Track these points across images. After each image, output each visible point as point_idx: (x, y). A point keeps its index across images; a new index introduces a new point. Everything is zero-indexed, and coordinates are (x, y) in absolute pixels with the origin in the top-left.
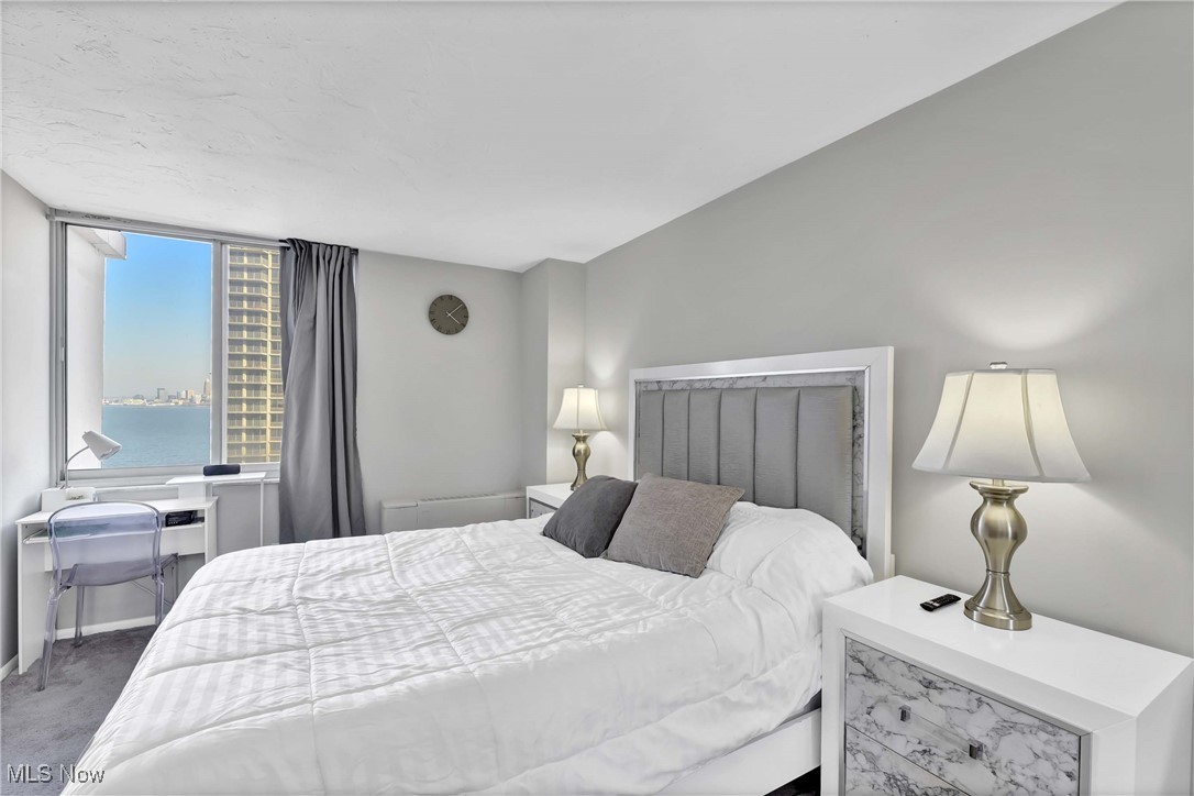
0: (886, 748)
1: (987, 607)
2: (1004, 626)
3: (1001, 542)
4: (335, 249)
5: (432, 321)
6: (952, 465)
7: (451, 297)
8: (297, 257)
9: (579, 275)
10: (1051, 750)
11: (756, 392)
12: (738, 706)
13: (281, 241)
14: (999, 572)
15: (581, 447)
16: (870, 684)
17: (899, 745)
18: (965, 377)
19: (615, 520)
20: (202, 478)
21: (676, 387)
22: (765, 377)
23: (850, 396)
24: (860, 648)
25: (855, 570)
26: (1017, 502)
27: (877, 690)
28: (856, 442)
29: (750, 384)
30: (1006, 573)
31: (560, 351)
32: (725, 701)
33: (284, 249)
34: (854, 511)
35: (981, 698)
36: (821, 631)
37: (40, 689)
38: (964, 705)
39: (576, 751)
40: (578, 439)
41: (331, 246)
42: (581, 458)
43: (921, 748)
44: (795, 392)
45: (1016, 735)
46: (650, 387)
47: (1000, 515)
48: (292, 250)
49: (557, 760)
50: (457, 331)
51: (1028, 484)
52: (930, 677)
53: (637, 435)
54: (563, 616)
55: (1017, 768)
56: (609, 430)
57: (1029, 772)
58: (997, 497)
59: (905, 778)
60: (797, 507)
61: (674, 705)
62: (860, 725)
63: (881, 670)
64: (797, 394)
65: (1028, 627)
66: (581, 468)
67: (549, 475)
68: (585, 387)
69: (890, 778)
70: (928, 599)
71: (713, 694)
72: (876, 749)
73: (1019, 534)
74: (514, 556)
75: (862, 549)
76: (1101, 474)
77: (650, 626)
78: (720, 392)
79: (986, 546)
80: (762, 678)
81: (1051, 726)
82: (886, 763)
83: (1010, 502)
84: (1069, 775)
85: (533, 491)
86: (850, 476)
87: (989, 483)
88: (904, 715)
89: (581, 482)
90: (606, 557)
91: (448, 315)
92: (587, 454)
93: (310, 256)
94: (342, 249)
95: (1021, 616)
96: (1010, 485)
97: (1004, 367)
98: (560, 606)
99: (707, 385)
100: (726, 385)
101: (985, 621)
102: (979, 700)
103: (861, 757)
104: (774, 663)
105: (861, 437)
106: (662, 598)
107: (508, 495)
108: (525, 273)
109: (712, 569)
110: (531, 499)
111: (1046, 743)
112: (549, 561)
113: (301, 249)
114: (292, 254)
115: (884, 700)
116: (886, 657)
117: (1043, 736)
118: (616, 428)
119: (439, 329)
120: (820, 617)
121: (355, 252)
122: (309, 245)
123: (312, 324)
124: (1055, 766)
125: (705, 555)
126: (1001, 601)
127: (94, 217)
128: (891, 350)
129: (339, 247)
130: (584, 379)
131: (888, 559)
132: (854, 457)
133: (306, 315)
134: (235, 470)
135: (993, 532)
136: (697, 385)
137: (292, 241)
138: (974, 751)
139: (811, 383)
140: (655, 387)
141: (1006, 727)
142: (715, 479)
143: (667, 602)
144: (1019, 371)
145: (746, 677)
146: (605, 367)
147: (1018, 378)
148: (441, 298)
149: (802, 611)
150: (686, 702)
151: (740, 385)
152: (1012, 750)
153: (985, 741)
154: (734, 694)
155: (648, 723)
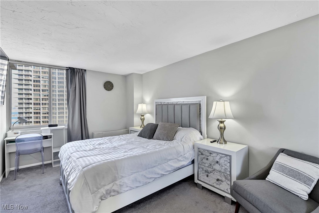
0: (205, 166)
1: (220, 141)
2: (222, 143)
3: (222, 130)
4: (80, 70)
5: (105, 88)
6: (214, 117)
7: (109, 82)
8: (71, 72)
9: (141, 77)
10: (227, 159)
11: (182, 105)
12: (180, 161)
13: (66, 68)
14: (222, 134)
15: (142, 117)
16: (202, 156)
17: (207, 165)
18: (216, 102)
19: (154, 131)
20: (48, 128)
21: (165, 103)
22: (184, 102)
23: (199, 106)
24: (200, 149)
25: (200, 137)
26: (224, 123)
27: (203, 156)
28: (200, 114)
29: (181, 103)
30: (223, 135)
31: (137, 95)
32: (178, 160)
33: (67, 70)
34: (200, 127)
35: (218, 153)
36: (194, 148)
37: (15, 180)
38: (215, 156)
39: (154, 167)
40: (142, 116)
41: (79, 69)
42: (143, 120)
43: (210, 164)
44: (189, 105)
45: (222, 158)
46: (159, 104)
47: (222, 125)
48: (70, 70)
49: (152, 168)
50: (111, 90)
51: (226, 120)
52: (211, 152)
53: (156, 114)
54: (148, 148)
55: (222, 164)
56: (149, 113)
57: (224, 164)
58: (222, 122)
59: (207, 170)
60: (190, 127)
61: (170, 160)
62: (200, 163)
63: (204, 153)
64: (190, 105)
65: (226, 143)
66: (143, 123)
67: (135, 124)
68: (143, 104)
69: (205, 171)
70: (211, 141)
71: (176, 159)
72: (203, 167)
73: (225, 128)
74: (134, 140)
75: (201, 134)
76: (235, 118)
77: (165, 148)
78: (174, 105)
79: (220, 131)
80: (184, 156)
81: (227, 155)
82: (205, 169)
83: (223, 123)
84: (229, 163)
85: (131, 128)
86: (199, 121)
87: (220, 120)
88: (207, 159)
89: (143, 126)
90: (153, 139)
91: (108, 86)
92: (144, 119)
93: (74, 71)
94: (82, 70)
95: (225, 142)
96: (223, 120)
97: (222, 100)
98: (147, 146)
99: (172, 103)
100: (176, 103)
101: (220, 143)
102: (217, 154)
103: (201, 169)
104: (186, 154)
105: (201, 113)
106: (166, 144)
107: (124, 130)
108: (127, 75)
109: (175, 139)
110: (131, 130)
111: (226, 158)
112: (142, 140)
113: (72, 70)
114: (70, 71)
115: (204, 158)
116: (204, 150)
117: (226, 157)
118: (151, 113)
119: (106, 90)
120: (194, 146)
121: (85, 70)
122: (74, 69)
123: (75, 89)
124: (227, 162)
125: (173, 136)
126: (222, 140)
127: (18, 61)
128: (206, 97)
129: (81, 69)
130: (143, 102)
131: (206, 136)
132: (200, 117)
133: (73, 86)
134: (56, 125)
135: (221, 128)
136: (170, 103)
137: (70, 68)
138: (217, 162)
139: (192, 103)
140: (160, 104)
141: (221, 158)
142: (174, 122)
143: (167, 145)
144: (223, 101)
145: (181, 156)
146: (148, 99)
147: (223, 102)
148: (107, 82)
149: (191, 144)
150: (172, 159)
151: (178, 103)
152: (222, 161)
153: (218, 161)
154: (180, 158)
155: (166, 163)
